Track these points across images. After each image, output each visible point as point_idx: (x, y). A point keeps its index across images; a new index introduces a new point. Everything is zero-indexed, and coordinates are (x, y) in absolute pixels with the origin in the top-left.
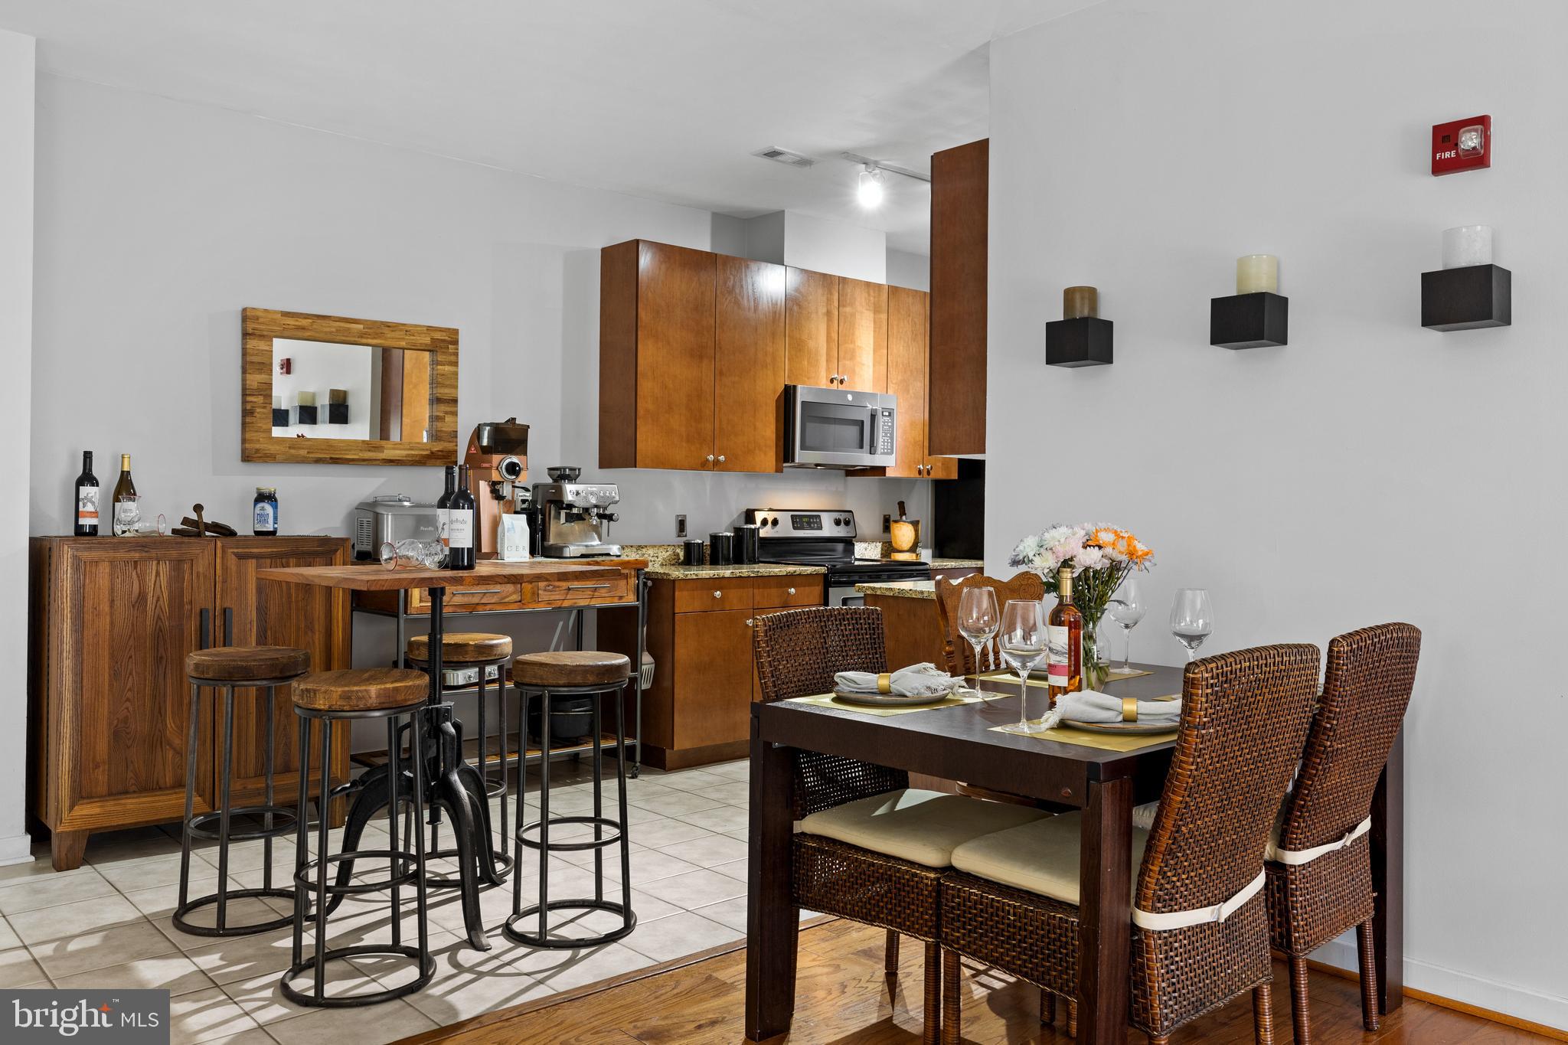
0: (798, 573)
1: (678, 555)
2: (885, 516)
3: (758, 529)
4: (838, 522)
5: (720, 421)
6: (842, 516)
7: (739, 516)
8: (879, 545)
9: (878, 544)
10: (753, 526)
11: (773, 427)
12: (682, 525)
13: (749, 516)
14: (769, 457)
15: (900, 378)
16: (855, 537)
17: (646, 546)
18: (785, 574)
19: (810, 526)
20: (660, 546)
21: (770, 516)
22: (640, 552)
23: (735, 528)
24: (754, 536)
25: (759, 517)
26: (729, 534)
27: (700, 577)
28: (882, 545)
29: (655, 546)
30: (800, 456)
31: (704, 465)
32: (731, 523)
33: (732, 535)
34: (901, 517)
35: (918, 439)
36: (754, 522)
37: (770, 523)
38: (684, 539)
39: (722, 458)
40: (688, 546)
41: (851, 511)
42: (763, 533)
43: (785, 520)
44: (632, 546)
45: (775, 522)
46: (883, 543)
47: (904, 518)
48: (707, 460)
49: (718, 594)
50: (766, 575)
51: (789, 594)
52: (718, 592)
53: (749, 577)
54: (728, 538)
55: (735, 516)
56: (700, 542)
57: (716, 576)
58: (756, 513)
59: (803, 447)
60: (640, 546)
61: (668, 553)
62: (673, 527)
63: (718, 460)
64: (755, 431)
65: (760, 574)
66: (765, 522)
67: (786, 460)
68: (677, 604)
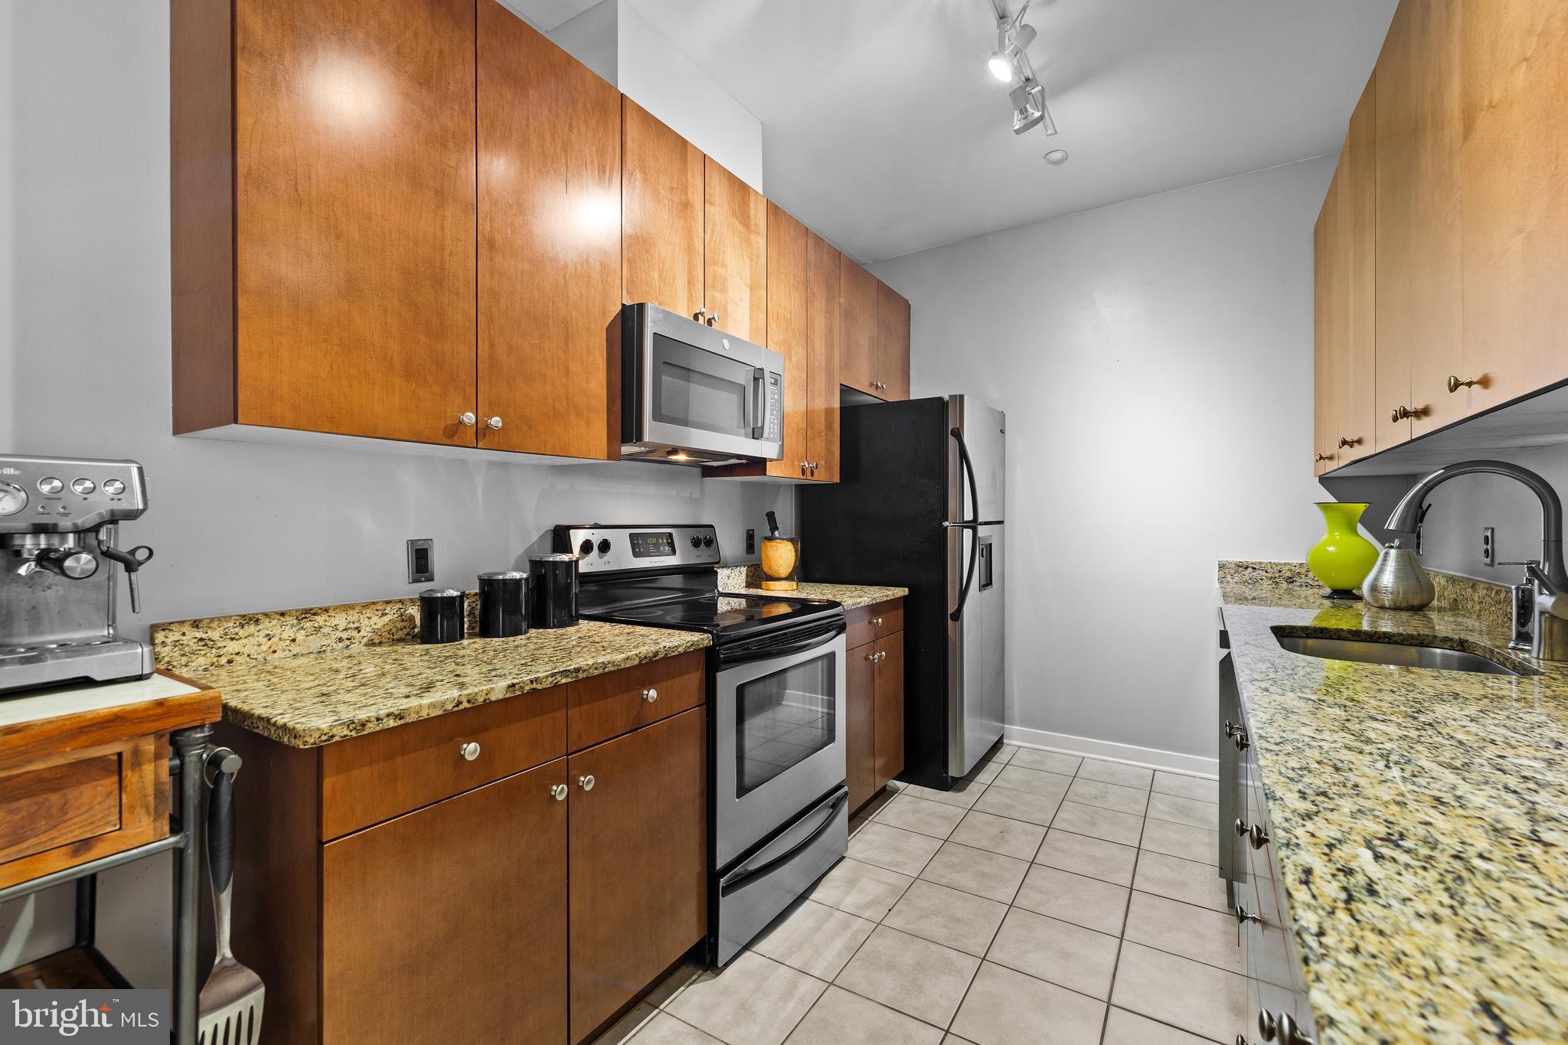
0: (661, 656)
1: (412, 618)
2: (748, 531)
3: (577, 562)
4: (696, 543)
5: (492, 346)
6: (701, 534)
7: (542, 538)
8: (744, 570)
9: (742, 568)
10: (565, 558)
11: (602, 375)
12: (421, 560)
13: (560, 538)
14: (597, 432)
15: (781, 337)
16: (718, 563)
17: (326, 610)
18: (636, 662)
19: (659, 551)
20: (366, 606)
21: (596, 537)
22: (308, 624)
23: (531, 561)
24: (569, 575)
25: (578, 538)
26: (517, 575)
27: (412, 718)
28: (747, 570)
29: (352, 607)
30: (652, 431)
31: (453, 435)
32: (527, 552)
33: (525, 576)
34: (773, 533)
35: (800, 427)
36: (568, 549)
37: (596, 548)
38: (424, 587)
39: (496, 421)
40: (430, 605)
41: (712, 526)
42: (584, 567)
43: (621, 541)
44: (282, 614)
45: (605, 546)
46: (748, 567)
47: (777, 534)
48: (461, 423)
49: (471, 750)
50: (596, 672)
51: (645, 700)
52: (473, 745)
53: (556, 686)
54: (518, 582)
55: (535, 537)
56: (455, 594)
57: (465, 705)
58: (572, 532)
59: (657, 416)
60: (307, 611)
61: (386, 619)
62: (401, 563)
63: (488, 427)
64: (567, 377)
65: (581, 675)
66: (587, 547)
67: (626, 439)
68: (328, 814)
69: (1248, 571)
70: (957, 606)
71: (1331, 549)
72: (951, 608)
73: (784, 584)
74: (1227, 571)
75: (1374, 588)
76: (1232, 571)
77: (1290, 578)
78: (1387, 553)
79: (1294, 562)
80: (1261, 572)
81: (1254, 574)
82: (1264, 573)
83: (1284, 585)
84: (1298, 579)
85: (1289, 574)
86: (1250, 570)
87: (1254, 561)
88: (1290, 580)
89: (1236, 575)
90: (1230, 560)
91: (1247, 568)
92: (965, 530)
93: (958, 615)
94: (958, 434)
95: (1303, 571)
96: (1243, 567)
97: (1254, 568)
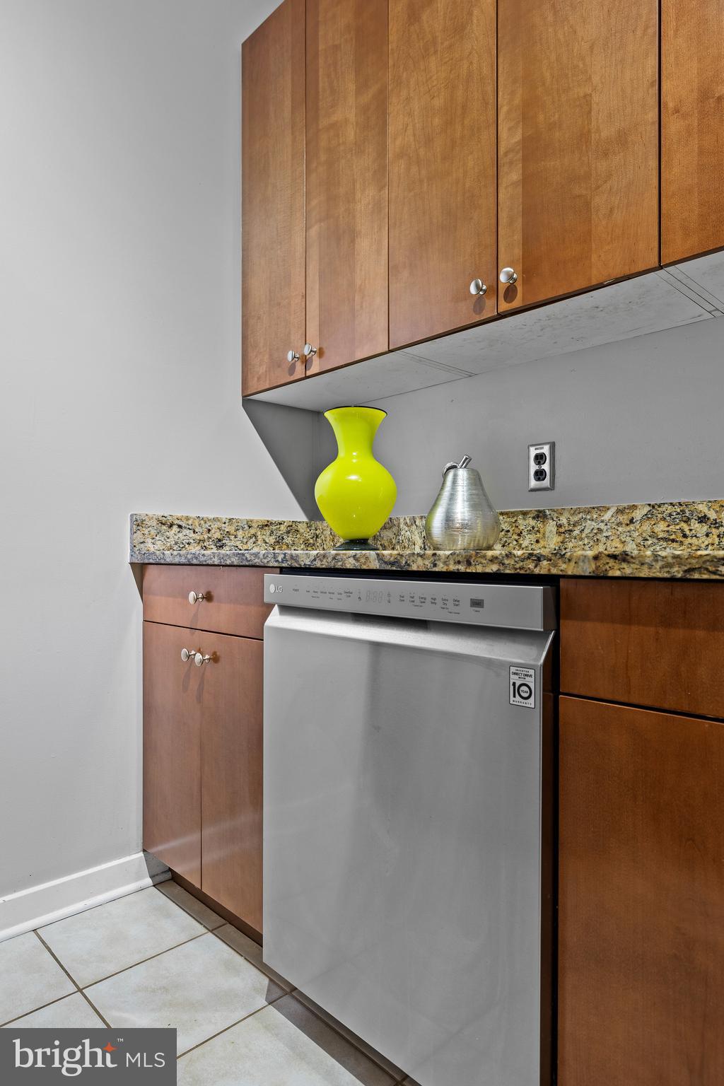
69: (173, 532)
71: (353, 477)
74: (146, 532)
76: (153, 532)
77: (220, 540)
79: (224, 516)
80: (188, 531)
81: (180, 535)
82: (192, 535)
85: (218, 535)
86: (175, 528)
87: (179, 515)
88: (219, 544)
89: (157, 538)
90: (148, 513)
91: (171, 526)
95: (232, 529)
96: (166, 524)
97: (180, 526)
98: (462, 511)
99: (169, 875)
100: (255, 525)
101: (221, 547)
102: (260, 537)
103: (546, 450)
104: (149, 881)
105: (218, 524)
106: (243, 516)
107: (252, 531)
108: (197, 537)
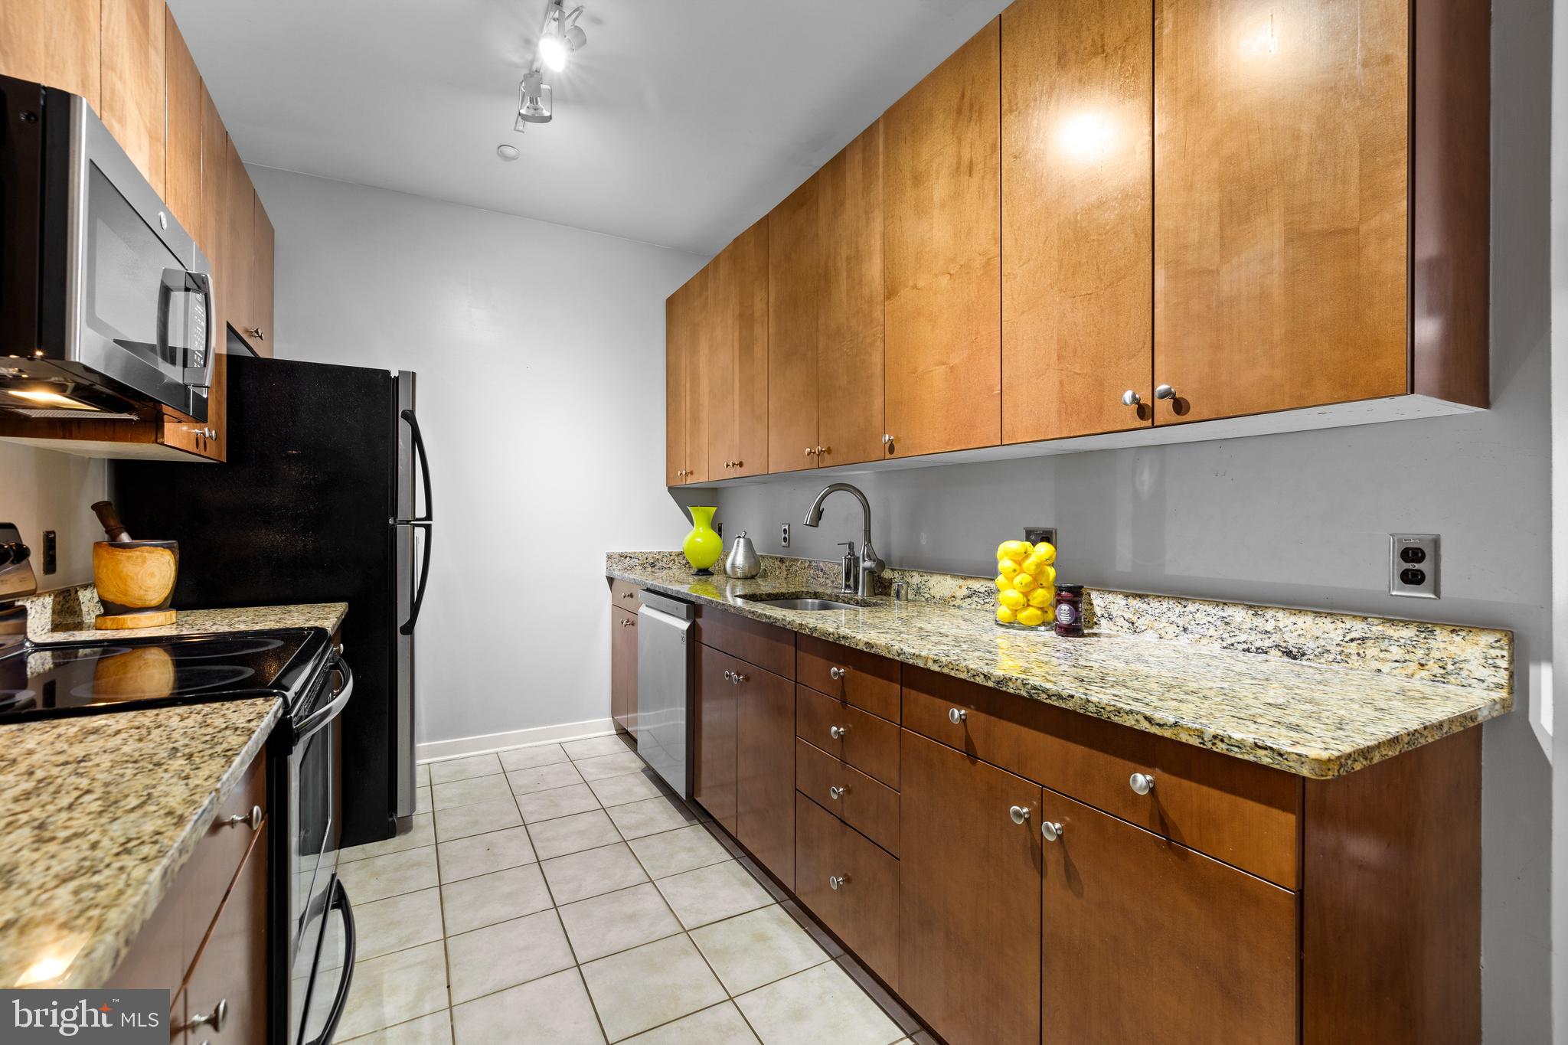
8: (48, 601)
9: (47, 598)
28: (54, 600)
41: (12, 527)
46: (54, 596)
47: (124, 537)
69: (627, 560)
70: (408, 618)
71: (699, 540)
72: (403, 619)
73: (160, 617)
74: (613, 561)
75: (733, 565)
76: (617, 561)
77: (653, 563)
78: (738, 541)
79: (656, 550)
80: (635, 560)
81: (631, 561)
82: (637, 561)
83: (649, 569)
84: (657, 564)
85: (652, 560)
86: (628, 558)
87: (630, 551)
88: (653, 565)
89: (619, 563)
90: (615, 551)
91: (626, 557)
92: (416, 528)
93: (409, 629)
94: (410, 417)
95: (660, 557)
96: (624, 556)
97: (631, 557)
98: (740, 560)
99: (625, 731)
100: (674, 554)
101: (654, 567)
102: (677, 561)
103: (787, 527)
104: (614, 732)
105: (651, 555)
106: (666, 550)
107: (672, 558)
108: (640, 562)
